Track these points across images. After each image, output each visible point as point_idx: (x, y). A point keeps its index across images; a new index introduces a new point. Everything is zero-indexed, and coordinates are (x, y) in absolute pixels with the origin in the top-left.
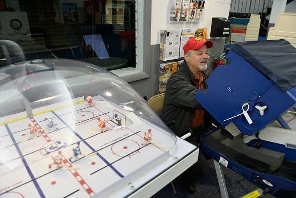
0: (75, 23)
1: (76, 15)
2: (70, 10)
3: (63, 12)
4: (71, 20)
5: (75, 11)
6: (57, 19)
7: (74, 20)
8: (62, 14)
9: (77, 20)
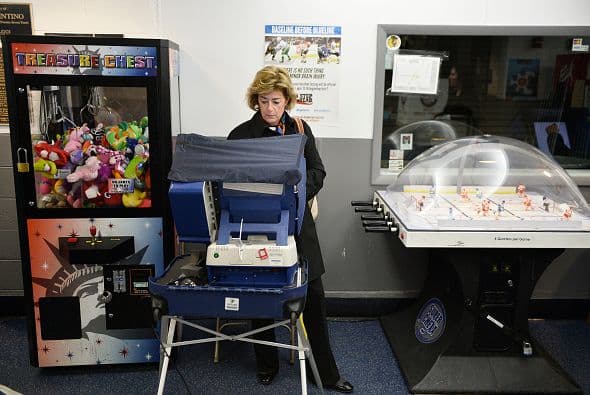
0: (530, 99)
1: (533, 83)
2: (523, 72)
3: (508, 77)
4: (520, 93)
5: (534, 75)
6: (492, 89)
7: (527, 91)
8: (506, 79)
9: (535, 94)
